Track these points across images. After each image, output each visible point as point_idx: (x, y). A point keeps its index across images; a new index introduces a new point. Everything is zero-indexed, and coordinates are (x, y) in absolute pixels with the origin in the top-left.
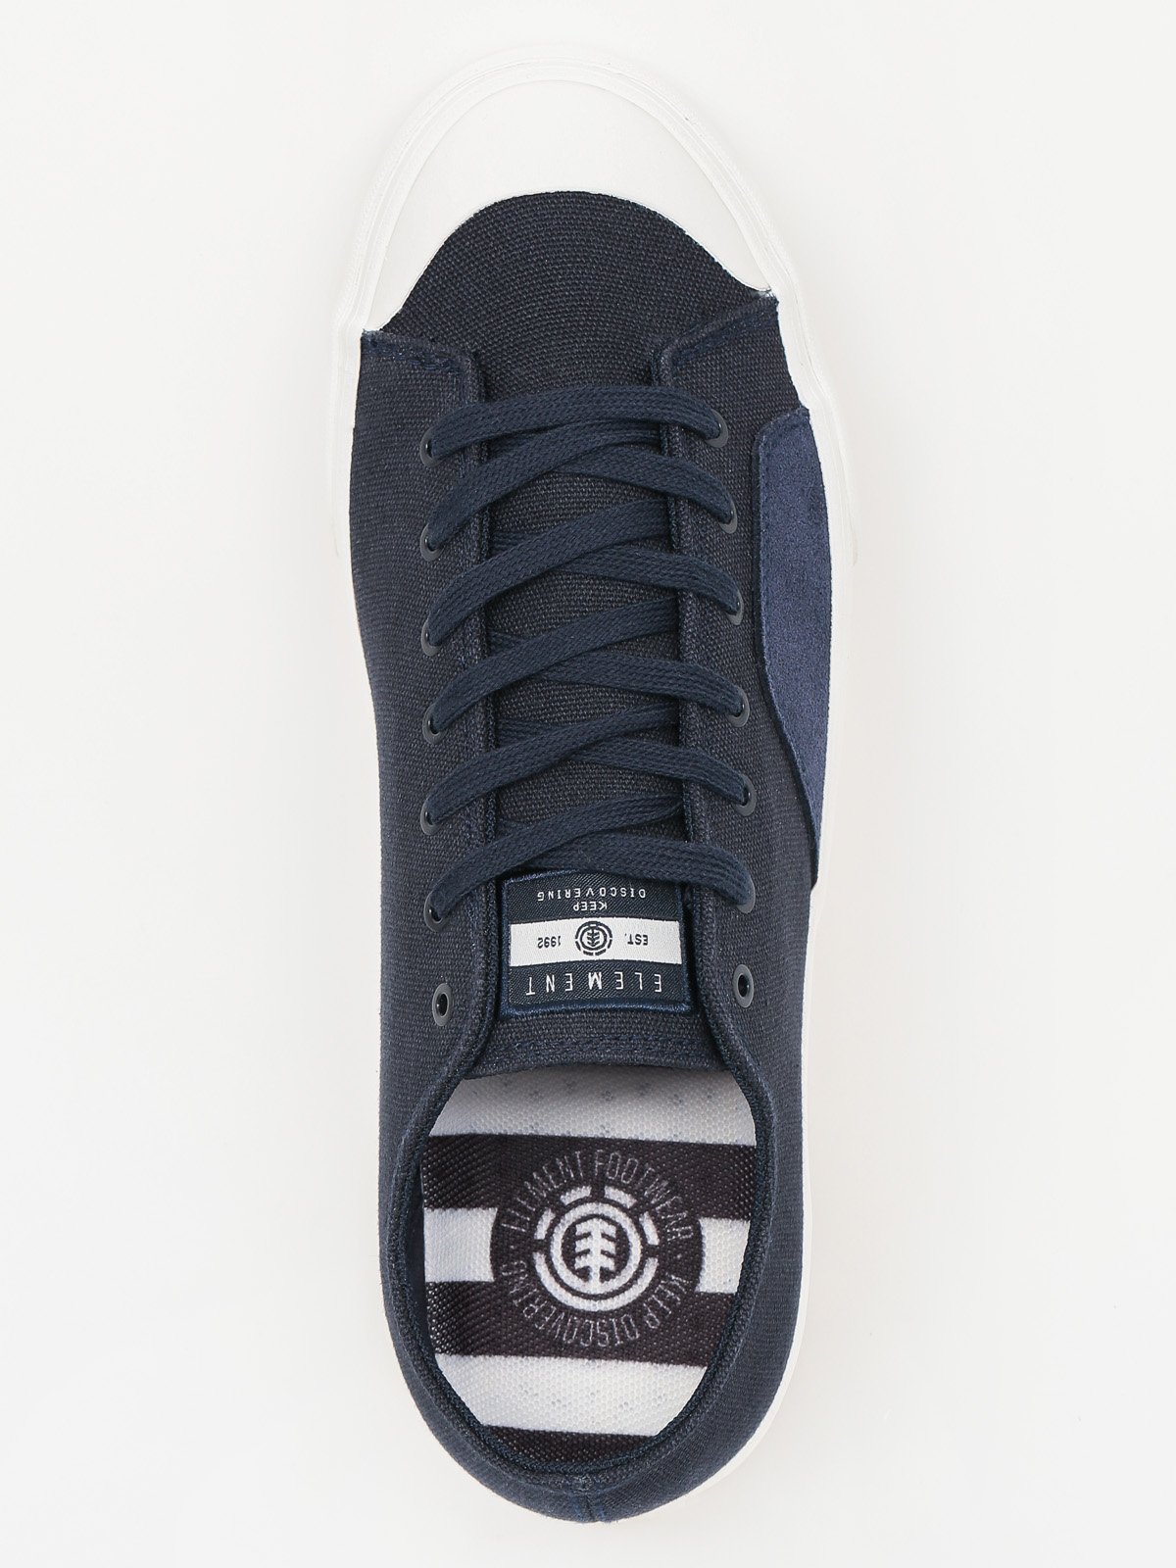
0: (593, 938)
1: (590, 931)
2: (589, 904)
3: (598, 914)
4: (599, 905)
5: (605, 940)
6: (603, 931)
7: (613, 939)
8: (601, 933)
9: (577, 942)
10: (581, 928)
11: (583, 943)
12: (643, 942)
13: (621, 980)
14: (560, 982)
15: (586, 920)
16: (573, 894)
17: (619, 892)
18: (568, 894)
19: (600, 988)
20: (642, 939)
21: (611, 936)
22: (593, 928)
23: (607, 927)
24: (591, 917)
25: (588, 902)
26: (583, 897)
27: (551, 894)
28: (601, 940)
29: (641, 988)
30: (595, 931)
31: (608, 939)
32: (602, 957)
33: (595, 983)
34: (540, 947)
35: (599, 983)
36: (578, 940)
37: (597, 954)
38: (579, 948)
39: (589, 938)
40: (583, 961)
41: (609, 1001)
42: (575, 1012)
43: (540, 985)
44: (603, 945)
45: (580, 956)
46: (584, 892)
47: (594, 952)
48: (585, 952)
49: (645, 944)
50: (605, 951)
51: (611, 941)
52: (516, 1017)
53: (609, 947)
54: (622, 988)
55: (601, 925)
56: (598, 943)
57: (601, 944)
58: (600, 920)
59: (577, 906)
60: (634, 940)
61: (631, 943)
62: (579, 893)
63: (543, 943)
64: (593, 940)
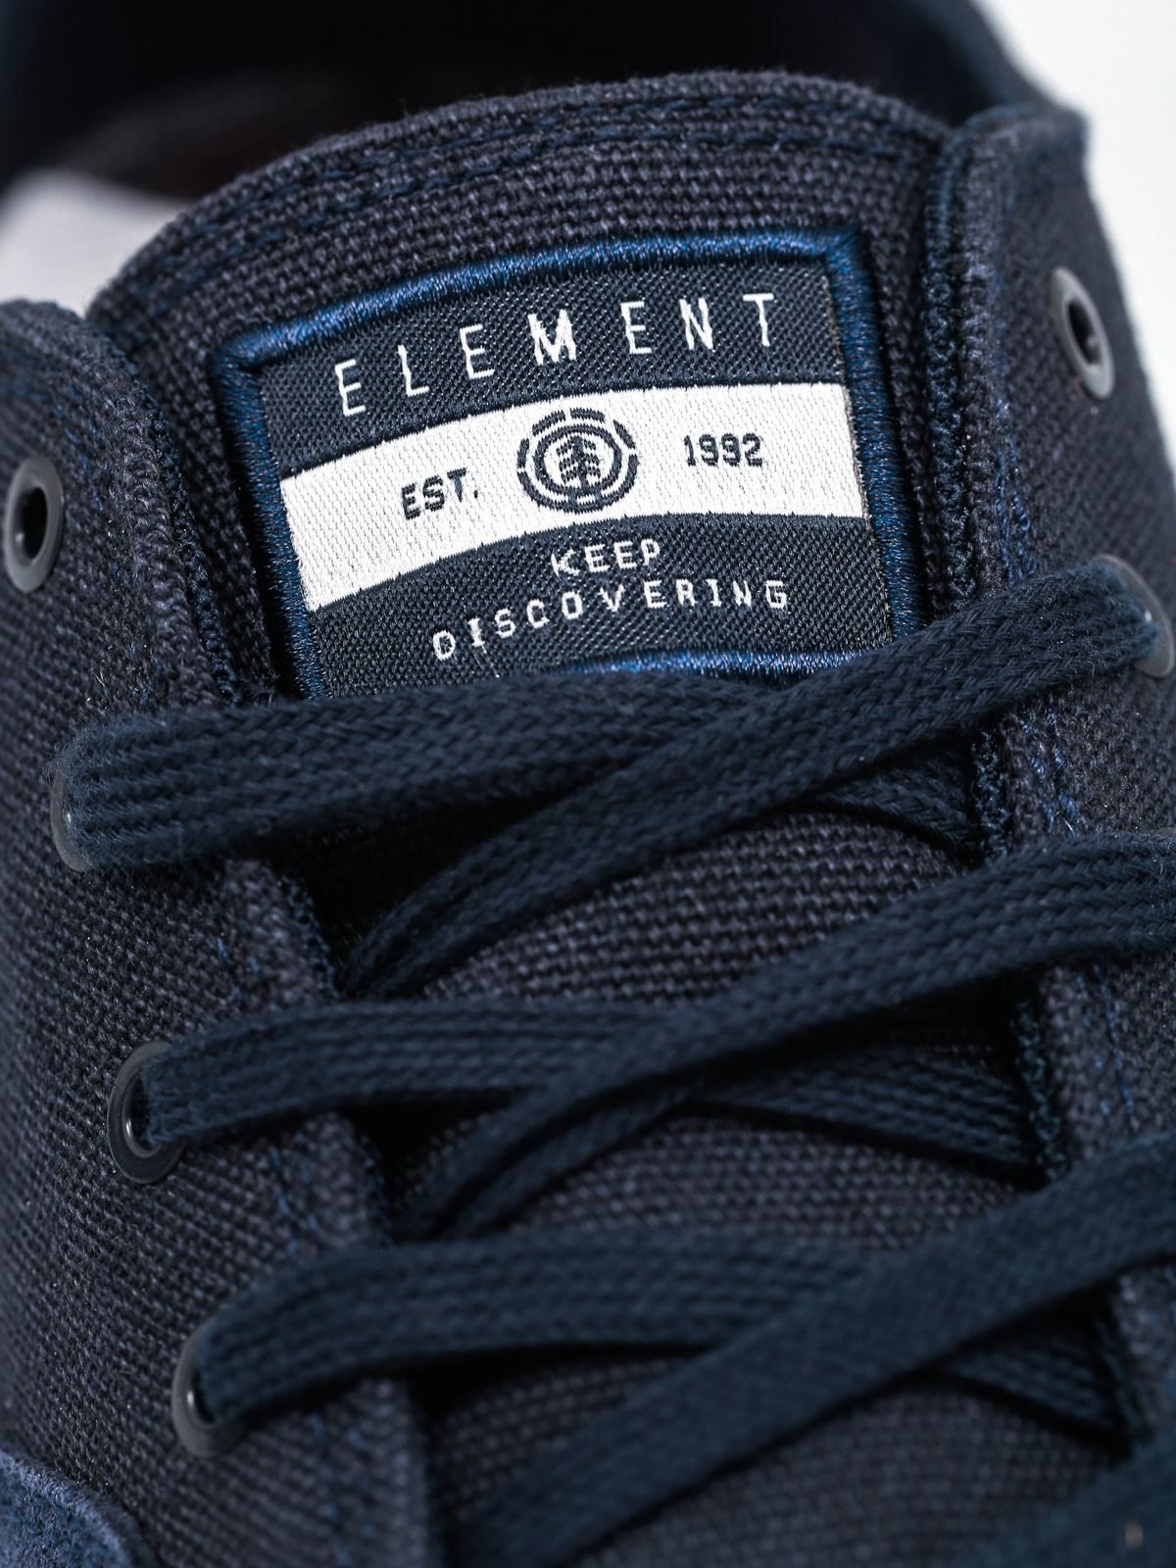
0: (580, 461)
1: (592, 480)
2: (610, 560)
3: (576, 538)
4: (579, 562)
5: (539, 461)
6: (551, 486)
7: (514, 470)
8: (558, 481)
9: (631, 445)
10: (625, 489)
11: (611, 443)
12: (418, 494)
13: (469, 353)
14: (664, 327)
15: (614, 512)
16: (669, 591)
17: (520, 618)
18: (685, 591)
19: (532, 318)
20: (420, 500)
21: (523, 477)
22: (586, 490)
23: (541, 501)
24: (596, 525)
25: (615, 569)
26: (634, 582)
27: (743, 597)
28: (552, 461)
29: (402, 351)
30: (576, 483)
31: (530, 468)
32: (539, 410)
33: (551, 328)
34: (749, 437)
35: (537, 331)
36: (626, 452)
37: (559, 416)
38: (619, 427)
39: (595, 459)
40: (603, 390)
41: (496, 286)
42: (601, 237)
43: (732, 322)
44: (544, 445)
45: (614, 406)
46: (634, 596)
47: (570, 422)
48: (600, 417)
49: (410, 489)
50: (536, 430)
51: (521, 463)
52: (794, 228)
53: (525, 444)
54: (464, 332)
55: (560, 506)
56: (562, 450)
57: (553, 447)
58: (564, 520)
59: (647, 556)
60: (448, 487)
61: (457, 475)
62: (648, 595)
63: (744, 449)
64: (579, 456)
